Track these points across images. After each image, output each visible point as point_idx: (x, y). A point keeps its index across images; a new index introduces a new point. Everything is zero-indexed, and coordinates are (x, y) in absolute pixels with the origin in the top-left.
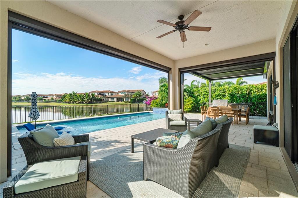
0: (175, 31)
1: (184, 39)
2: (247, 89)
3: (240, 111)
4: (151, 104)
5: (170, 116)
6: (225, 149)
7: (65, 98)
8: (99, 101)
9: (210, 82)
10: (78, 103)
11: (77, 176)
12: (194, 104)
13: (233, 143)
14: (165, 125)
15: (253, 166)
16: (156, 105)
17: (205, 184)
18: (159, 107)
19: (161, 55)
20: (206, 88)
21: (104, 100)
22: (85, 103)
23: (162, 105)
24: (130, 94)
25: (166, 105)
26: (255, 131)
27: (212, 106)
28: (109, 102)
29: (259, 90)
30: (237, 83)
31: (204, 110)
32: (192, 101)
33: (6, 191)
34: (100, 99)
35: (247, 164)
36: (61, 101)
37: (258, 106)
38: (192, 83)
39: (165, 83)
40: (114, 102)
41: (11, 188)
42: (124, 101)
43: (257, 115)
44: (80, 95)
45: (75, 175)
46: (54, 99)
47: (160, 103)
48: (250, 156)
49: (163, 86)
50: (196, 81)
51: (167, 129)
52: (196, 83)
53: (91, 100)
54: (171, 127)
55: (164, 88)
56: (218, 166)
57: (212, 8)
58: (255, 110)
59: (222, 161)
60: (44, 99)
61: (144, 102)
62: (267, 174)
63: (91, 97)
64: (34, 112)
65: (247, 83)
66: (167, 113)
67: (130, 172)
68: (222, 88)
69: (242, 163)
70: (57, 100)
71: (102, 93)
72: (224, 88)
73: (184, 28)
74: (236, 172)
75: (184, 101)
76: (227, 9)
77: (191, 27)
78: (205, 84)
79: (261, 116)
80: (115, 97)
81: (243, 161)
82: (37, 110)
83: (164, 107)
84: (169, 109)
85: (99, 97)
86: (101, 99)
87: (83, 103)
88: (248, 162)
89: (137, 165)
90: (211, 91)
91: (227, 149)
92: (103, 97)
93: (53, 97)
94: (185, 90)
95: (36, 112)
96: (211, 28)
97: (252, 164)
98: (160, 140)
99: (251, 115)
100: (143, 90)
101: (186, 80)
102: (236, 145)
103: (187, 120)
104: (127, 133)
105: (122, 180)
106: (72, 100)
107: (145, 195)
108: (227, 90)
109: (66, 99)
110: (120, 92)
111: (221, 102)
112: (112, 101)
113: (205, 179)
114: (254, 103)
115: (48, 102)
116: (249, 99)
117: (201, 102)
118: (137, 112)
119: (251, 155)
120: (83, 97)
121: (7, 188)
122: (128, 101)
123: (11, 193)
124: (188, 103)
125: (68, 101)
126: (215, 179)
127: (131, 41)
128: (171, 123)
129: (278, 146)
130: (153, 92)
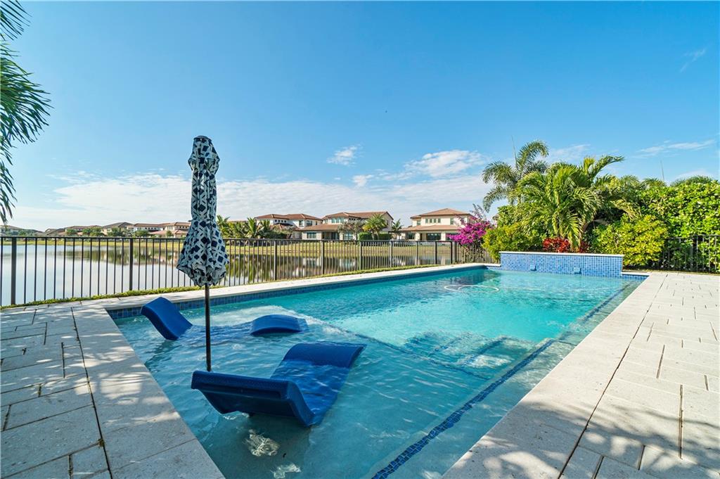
21: (292, 237)
24: (356, 222)
25: (547, 243)
34: (282, 234)
40: (315, 241)
42: (341, 238)
44: (234, 225)
46: (173, 235)
60: (152, 235)
63: (262, 228)
71: (285, 221)
80: (318, 231)
85: (281, 230)
86: (285, 235)
92: (289, 230)
93: (171, 230)
100: (387, 213)
110: (330, 217)
112: (311, 239)
120: (243, 230)
130: (413, 218)
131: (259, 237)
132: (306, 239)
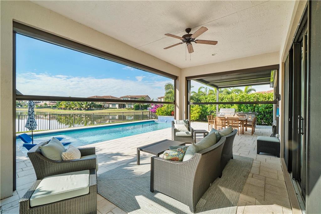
0: (182, 43)
1: (191, 50)
2: (254, 97)
3: (246, 121)
4: (156, 112)
5: (176, 126)
6: (229, 160)
7: (60, 104)
8: (99, 107)
9: (218, 90)
10: (75, 110)
11: (89, 189)
12: (201, 113)
13: (237, 154)
14: (171, 135)
15: (254, 176)
16: (162, 112)
17: (208, 195)
18: (165, 115)
19: (168, 64)
20: (214, 96)
21: (105, 106)
22: (84, 109)
23: (168, 113)
25: (172, 113)
26: (259, 142)
27: (219, 115)
28: (111, 108)
29: (266, 99)
30: (245, 90)
31: (211, 120)
32: (199, 110)
33: (22, 204)
35: (248, 175)
36: (56, 107)
37: (265, 115)
38: (199, 90)
39: (171, 89)
40: (115, 108)
41: (26, 202)
42: (127, 107)
43: (264, 125)
45: (86, 188)
46: (47, 105)
47: (165, 111)
48: (252, 167)
49: (169, 93)
50: (204, 88)
51: (173, 140)
52: (203, 90)
53: (90, 106)
54: (177, 138)
55: (170, 95)
56: (222, 177)
57: (218, 23)
58: (262, 119)
59: (225, 172)
60: (36, 105)
61: (148, 109)
62: (265, 184)
64: (31, 121)
65: (255, 90)
66: (173, 123)
67: (137, 184)
68: (229, 96)
69: (244, 174)
70: (51, 106)
72: (232, 96)
73: (191, 41)
74: (238, 182)
75: (191, 109)
76: (232, 24)
77: (198, 40)
78: (213, 91)
79: (268, 125)
81: (245, 172)
82: (34, 120)
83: (170, 116)
84: (175, 119)
86: (101, 106)
87: (81, 110)
88: (249, 173)
89: (144, 177)
90: (219, 99)
91: (231, 160)
92: (103, 103)
93: (46, 103)
94: (192, 98)
95: (33, 122)
96: (217, 42)
97: (253, 174)
98: (167, 153)
99: (257, 125)
100: (147, 96)
101: (193, 87)
102: (240, 156)
103: (193, 131)
104: (132, 144)
105: (129, 192)
106: (68, 106)
107: (152, 206)
108: (234, 98)
109: (62, 105)
110: (122, 98)
111: (228, 111)
112: (113, 107)
113: (208, 190)
114: (261, 112)
115: (41, 108)
116: (256, 108)
117: (208, 110)
118: (141, 120)
119: (253, 165)
120: (81, 103)
121: (23, 201)
122: (131, 108)
123: (27, 206)
124: (195, 112)
125: (64, 107)
126: (217, 189)
127: (137, 49)
128: (177, 134)
129: (279, 157)
130: (159, 98)
131: (89, 106)
132: (111, 107)
